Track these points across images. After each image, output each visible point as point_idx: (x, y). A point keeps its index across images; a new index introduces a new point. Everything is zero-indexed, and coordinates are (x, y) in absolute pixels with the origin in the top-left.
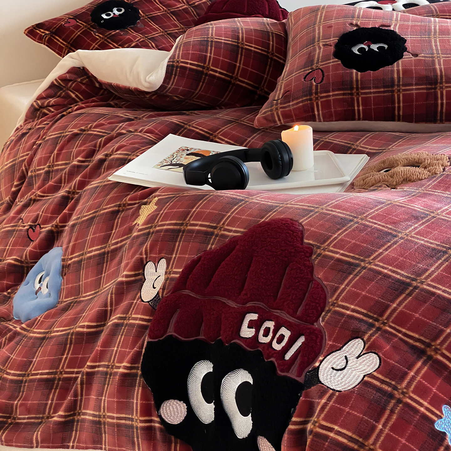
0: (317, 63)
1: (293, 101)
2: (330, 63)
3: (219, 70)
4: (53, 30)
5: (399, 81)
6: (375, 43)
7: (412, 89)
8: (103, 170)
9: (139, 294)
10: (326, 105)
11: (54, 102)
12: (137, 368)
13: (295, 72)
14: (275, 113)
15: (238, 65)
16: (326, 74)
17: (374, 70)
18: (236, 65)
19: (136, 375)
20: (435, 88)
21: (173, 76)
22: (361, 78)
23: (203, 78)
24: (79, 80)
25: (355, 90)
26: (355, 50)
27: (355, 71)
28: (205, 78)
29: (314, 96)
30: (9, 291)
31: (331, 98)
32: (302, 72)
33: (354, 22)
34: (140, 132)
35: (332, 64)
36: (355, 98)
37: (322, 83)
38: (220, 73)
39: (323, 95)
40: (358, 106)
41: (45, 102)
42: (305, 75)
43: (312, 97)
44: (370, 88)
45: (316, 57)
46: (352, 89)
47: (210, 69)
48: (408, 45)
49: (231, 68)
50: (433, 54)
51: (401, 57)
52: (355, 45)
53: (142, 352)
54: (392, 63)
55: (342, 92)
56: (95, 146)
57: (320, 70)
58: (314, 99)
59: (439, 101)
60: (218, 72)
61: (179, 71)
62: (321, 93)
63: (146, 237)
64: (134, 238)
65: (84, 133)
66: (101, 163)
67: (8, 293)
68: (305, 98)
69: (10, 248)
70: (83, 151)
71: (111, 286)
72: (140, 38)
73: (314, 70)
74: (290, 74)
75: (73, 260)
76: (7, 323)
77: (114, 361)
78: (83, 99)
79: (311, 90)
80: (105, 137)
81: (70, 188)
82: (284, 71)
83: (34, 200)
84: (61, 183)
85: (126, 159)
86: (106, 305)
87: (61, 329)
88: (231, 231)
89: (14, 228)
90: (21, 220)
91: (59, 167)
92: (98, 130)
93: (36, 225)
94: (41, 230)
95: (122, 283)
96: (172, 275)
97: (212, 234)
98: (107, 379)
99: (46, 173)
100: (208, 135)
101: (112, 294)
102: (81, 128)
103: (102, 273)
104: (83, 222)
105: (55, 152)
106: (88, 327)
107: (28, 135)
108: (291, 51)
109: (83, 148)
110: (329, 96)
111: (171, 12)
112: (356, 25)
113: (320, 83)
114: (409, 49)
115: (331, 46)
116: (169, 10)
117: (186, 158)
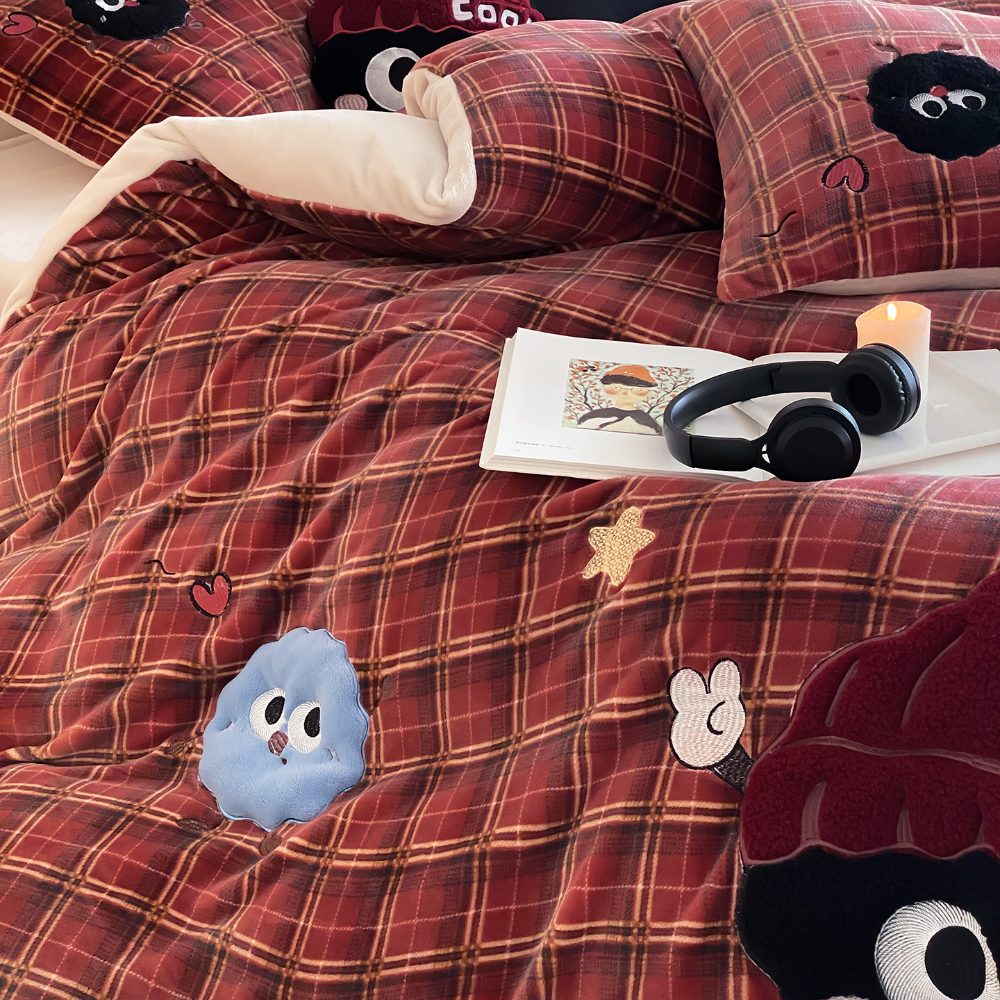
0: (843, 142)
1: (810, 235)
2: (873, 141)
3: (583, 163)
6: (953, 89)
8: (385, 431)
9: (669, 749)
10: (882, 239)
11: (122, 248)
12: (725, 931)
13: (794, 165)
14: (774, 267)
15: (620, 147)
16: (870, 168)
17: (975, 154)
18: (615, 148)
19: (723, 947)
21: (494, 185)
22: (950, 175)
23: (553, 185)
24: (189, 193)
25: (942, 202)
26: (918, 104)
27: (933, 158)
28: (557, 184)
29: (854, 221)
30: (164, 745)
31: (892, 223)
32: (812, 164)
33: (883, 40)
34: (443, 327)
35: (879, 143)
36: (944, 221)
37: (867, 190)
38: (587, 170)
39: (873, 217)
40: (950, 237)
41: (97, 249)
42: (821, 172)
43: (852, 223)
44: (973, 196)
45: (834, 127)
46: (934, 199)
47: (565, 163)
49: (606, 155)
52: (913, 94)
53: (729, 891)
55: (915, 208)
56: (335, 369)
57: (854, 160)
58: (856, 227)
60: (582, 168)
61: (506, 172)
62: (869, 214)
63: (660, 610)
64: (615, 613)
65: (283, 335)
66: (374, 412)
67: (166, 750)
68: (836, 228)
69: (146, 637)
70: (302, 383)
71: (559, 730)
72: (203, 56)
73: (840, 160)
74: (777, 169)
75: (399, 667)
76: (216, 834)
77: (642, 917)
78: (198, 239)
79: (846, 207)
80: (356, 344)
81: (298, 479)
82: (752, 162)
83: (178, 511)
84: (251, 465)
85: (453, 403)
86: (569, 781)
87: (435, 844)
88: (918, 589)
89: (141, 586)
90: (156, 565)
91: (229, 424)
92: (319, 326)
93: (214, 577)
94: (234, 589)
95: (610, 724)
96: (770, 701)
97: (867, 597)
98: (633, 962)
99: (186, 438)
100: (605, 324)
101: (581, 752)
102: (269, 322)
103: (510, 699)
104: (402, 571)
105: (208, 384)
106: (526, 836)
107: (76, 337)
108: (743, 112)
109: (297, 376)
110: (887, 219)
112: (890, 45)
113: (861, 191)
115: (858, 99)
117: (610, 392)
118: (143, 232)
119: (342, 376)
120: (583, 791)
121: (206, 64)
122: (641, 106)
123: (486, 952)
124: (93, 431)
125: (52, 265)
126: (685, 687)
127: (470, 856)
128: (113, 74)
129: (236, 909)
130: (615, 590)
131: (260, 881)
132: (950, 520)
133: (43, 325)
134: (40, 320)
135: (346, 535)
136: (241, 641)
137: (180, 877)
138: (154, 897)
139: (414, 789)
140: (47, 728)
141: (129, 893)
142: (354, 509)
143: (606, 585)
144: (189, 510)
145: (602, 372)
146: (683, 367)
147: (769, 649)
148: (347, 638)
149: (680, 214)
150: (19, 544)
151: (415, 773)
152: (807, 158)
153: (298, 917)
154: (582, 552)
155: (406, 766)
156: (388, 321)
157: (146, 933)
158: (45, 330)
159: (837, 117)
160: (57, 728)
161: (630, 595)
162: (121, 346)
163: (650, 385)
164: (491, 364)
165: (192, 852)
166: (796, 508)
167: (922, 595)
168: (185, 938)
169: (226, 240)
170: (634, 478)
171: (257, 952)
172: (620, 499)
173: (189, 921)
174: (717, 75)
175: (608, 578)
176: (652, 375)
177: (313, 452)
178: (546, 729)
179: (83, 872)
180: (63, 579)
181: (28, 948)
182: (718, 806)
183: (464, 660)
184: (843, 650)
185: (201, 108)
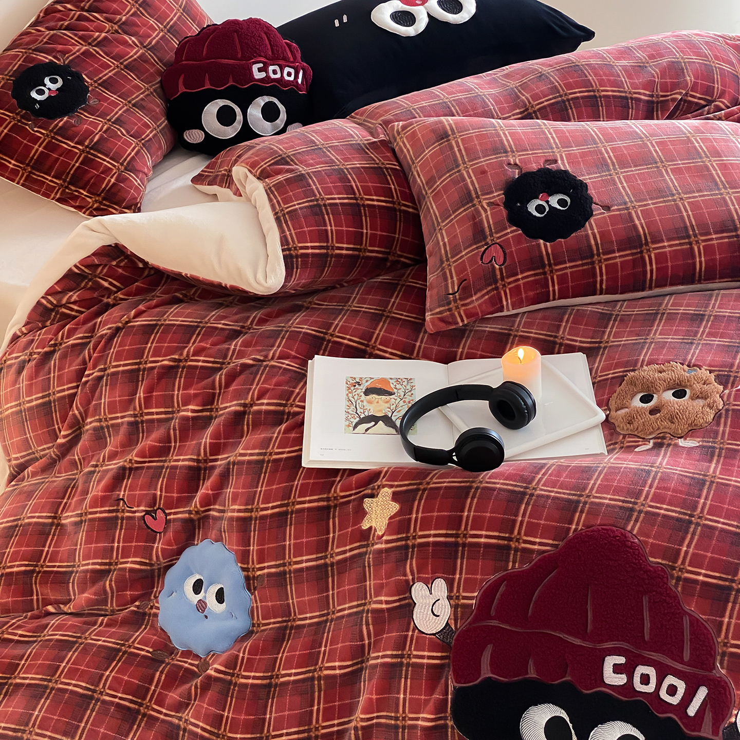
0: (491, 235)
1: (475, 294)
3: (345, 246)
5: (598, 249)
6: (551, 195)
7: (615, 258)
9: (412, 623)
10: (516, 291)
12: (445, 718)
13: (464, 249)
14: (456, 313)
15: (365, 231)
16: (507, 251)
17: (564, 238)
18: (362, 233)
20: (641, 252)
21: (295, 270)
22: (552, 251)
23: (328, 262)
24: (114, 263)
25: (548, 267)
26: (532, 208)
27: (542, 241)
28: (331, 261)
29: (500, 283)
30: (137, 603)
31: (521, 282)
32: (474, 249)
33: (511, 161)
34: (273, 358)
35: (512, 235)
36: (549, 277)
37: (506, 264)
38: (347, 249)
39: (510, 280)
40: (553, 285)
41: (62, 298)
42: (480, 254)
43: (498, 285)
44: (565, 263)
45: (486, 224)
46: (543, 266)
47: (335, 248)
48: (592, 192)
49: (357, 238)
50: (625, 203)
52: (529, 200)
53: (447, 699)
54: (583, 226)
55: (533, 272)
56: (213, 387)
57: (498, 245)
58: (501, 286)
59: (648, 268)
60: (344, 249)
61: (301, 261)
62: (508, 278)
63: (403, 552)
64: (380, 551)
65: (182, 364)
66: (238, 417)
67: (138, 607)
68: (490, 288)
69: (121, 544)
70: (196, 395)
71: (355, 610)
72: (101, 125)
73: (490, 246)
74: (456, 251)
75: (266, 571)
76: (173, 659)
77: (404, 712)
78: (122, 287)
79: (494, 275)
80: (224, 371)
81: (199, 455)
82: (441, 243)
83: (131, 469)
84: (170, 442)
85: (283, 413)
86: (362, 639)
87: (293, 671)
88: (534, 543)
89: (114, 514)
90: (122, 502)
91: (155, 417)
92: (202, 358)
93: (156, 510)
94: (168, 517)
95: (381, 611)
96: (462, 601)
97: (508, 548)
98: (400, 734)
99: (130, 424)
100: (364, 347)
101: (367, 624)
102: (173, 357)
103: (328, 591)
104: (263, 518)
105: (141, 394)
106: (341, 668)
107: (57, 355)
108: (434, 207)
109: (192, 392)
110: (518, 280)
111: (126, 67)
112: (516, 164)
113: (503, 265)
114: (596, 199)
115: (498, 205)
116: (121, 63)
117: (370, 402)
118: (89, 286)
119: (218, 391)
120: (370, 644)
121: (104, 129)
122: (376, 203)
123: (324, 728)
124: (74, 415)
125: (35, 307)
126: (419, 591)
127: (313, 678)
128: (47, 143)
129: (188, 705)
130: (380, 537)
131: (201, 689)
132: (550, 501)
133: (35, 344)
134: (32, 341)
135: (229, 491)
136: (175, 547)
137: (156, 686)
138: (144, 699)
139: (279, 638)
140: (69, 595)
141: (130, 697)
142: (233, 475)
143: (374, 534)
144: (137, 468)
145: (363, 387)
146: (409, 378)
147: (461, 574)
148: (236, 552)
149: (402, 259)
150: (34, 474)
151: (279, 628)
152: (471, 245)
153: (224, 711)
154: (361, 513)
155: (273, 623)
156: (241, 355)
157: (142, 720)
158: (37, 348)
159: (487, 217)
160: (75, 595)
161: (387, 542)
162: (84, 362)
163: (391, 394)
164: (302, 384)
165: (162, 672)
166: (471, 494)
167: (536, 547)
168: (163, 721)
169: (138, 288)
170: (386, 469)
171: (203, 729)
172: (379, 483)
173: (164, 711)
174: (419, 178)
175: (375, 530)
176: (392, 385)
177: (206, 438)
178: (347, 608)
179: (104, 687)
180: (66, 503)
181: (79, 732)
182: (439, 654)
183: (301, 570)
184: (498, 575)
185: (104, 160)
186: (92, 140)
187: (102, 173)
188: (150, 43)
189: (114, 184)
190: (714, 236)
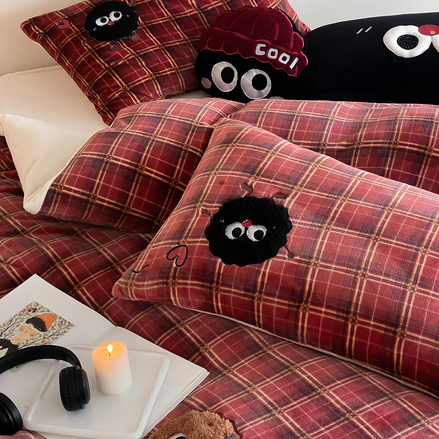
0: (186, 237)
1: (148, 280)
2: (197, 242)
4: (46, 30)
5: (262, 287)
7: (273, 302)
10: (183, 292)
13: (165, 240)
14: (129, 289)
15: (131, 194)
16: (189, 256)
18: (128, 195)
20: (298, 307)
21: (54, 203)
22: (223, 272)
23: (89, 207)
25: (215, 284)
28: (91, 207)
29: (170, 280)
31: (189, 287)
32: (168, 244)
33: (250, 182)
35: (200, 244)
36: (214, 294)
37: (182, 267)
39: (180, 281)
40: (217, 302)
42: (169, 250)
43: (169, 281)
44: (231, 287)
45: (189, 227)
46: (211, 282)
47: (96, 198)
48: (291, 236)
49: (123, 197)
50: (311, 258)
51: (274, 255)
54: (261, 262)
55: (201, 283)
57: (186, 248)
58: (171, 283)
59: (300, 324)
60: (106, 201)
61: (61, 198)
62: (179, 279)
68: (161, 281)
72: (130, 54)
73: (181, 246)
79: (169, 272)
110: (187, 284)
111: (176, 20)
112: (251, 186)
113: (180, 266)
114: (289, 243)
115: (210, 215)
116: (174, 17)
117: (21, 329)
121: (130, 58)
122: (153, 175)
128: (88, 56)
163: (44, 330)
185: (118, 79)
186: (117, 63)
187: (112, 87)
188: (206, 8)
189: (117, 98)
190: (372, 323)
